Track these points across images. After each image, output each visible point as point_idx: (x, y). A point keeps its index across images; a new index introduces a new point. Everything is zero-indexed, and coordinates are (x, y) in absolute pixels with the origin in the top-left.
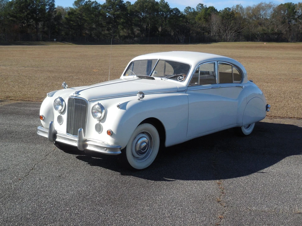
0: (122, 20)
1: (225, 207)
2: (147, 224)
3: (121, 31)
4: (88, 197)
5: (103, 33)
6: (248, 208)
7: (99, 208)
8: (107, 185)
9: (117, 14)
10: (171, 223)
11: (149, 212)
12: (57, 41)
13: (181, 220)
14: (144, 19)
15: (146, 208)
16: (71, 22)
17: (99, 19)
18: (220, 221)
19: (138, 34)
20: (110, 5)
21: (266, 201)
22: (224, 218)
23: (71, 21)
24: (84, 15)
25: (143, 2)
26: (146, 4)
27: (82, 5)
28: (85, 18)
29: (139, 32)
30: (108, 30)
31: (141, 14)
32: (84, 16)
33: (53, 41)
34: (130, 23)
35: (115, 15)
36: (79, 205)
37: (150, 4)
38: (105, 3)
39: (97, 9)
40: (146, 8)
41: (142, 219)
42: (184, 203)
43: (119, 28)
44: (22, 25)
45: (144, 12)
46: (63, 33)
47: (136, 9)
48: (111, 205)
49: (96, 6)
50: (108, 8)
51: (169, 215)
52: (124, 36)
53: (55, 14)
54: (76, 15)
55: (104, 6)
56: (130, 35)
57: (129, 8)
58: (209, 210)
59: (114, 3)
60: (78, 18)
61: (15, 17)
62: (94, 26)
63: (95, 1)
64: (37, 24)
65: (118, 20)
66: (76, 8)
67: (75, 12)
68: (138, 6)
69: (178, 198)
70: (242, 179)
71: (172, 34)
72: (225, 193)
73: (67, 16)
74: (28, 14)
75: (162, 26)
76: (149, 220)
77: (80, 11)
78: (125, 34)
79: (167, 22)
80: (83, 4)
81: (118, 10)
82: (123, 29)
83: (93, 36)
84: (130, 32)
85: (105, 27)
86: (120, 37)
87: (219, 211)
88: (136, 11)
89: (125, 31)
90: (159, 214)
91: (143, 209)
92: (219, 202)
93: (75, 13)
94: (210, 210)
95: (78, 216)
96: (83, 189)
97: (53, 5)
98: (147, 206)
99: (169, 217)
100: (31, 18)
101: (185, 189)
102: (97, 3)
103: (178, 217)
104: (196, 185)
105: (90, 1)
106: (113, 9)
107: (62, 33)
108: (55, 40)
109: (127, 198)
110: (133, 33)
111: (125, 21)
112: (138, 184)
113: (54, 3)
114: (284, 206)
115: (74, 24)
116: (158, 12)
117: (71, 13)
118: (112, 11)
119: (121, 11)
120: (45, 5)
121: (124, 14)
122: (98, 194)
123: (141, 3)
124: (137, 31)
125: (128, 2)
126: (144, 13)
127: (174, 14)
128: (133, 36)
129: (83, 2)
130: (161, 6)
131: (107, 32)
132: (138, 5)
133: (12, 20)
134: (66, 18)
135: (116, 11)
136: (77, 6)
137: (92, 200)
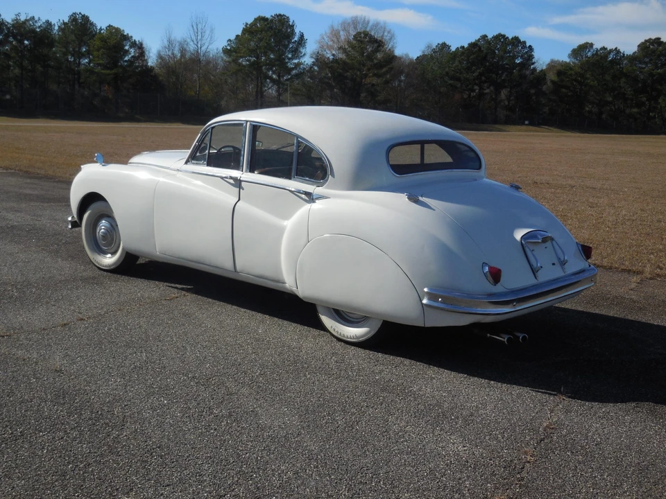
5: (627, 111)
9: (659, 74)
12: (531, 124)
16: (564, 90)
17: (620, 83)
20: (645, 56)
23: (563, 87)
24: (588, 76)
27: (587, 57)
28: (589, 81)
30: (638, 106)
32: (587, 79)
33: (523, 124)
35: (655, 75)
38: (635, 52)
39: (617, 64)
43: (661, 101)
44: (470, 94)
46: (546, 109)
49: (616, 59)
50: (640, 62)
53: (533, 74)
54: (571, 75)
55: (633, 59)
59: (655, 52)
60: (576, 80)
61: (458, 79)
62: (610, 99)
63: (616, 48)
64: (498, 92)
65: (659, 87)
66: (573, 63)
67: (571, 69)
73: (555, 78)
74: (481, 74)
77: (582, 68)
80: (589, 54)
83: (604, 116)
85: (632, 99)
86: (664, 120)
93: (570, 72)
97: (531, 57)
100: (485, 82)
102: (619, 52)
105: (606, 49)
106: (651, 64)
108: (527, 122)
113: (533, 53)
115: (568, 94)
117: (563, 71)
118: (649, 67)
120: (515, 57)
129: (589, 51)
131: (634, 109)
133: (451, 85)
134: (553, 82)
135: (657, 68)
136: (576, 58)
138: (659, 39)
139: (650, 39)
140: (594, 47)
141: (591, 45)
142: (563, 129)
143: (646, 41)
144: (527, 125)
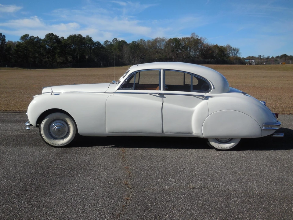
0: (58, 51)
1: (131, 188)
2: (59, 212)
3: (58, 59)
5: (44, 60)
6: (151, 188)
8: (27, 177)
9: (55, 46)
10: (82, 208)
11: (62, 200)
13: (91, 205)
14: (75, 49)
15: (60, 196)
16: (19, 53)
17: (41, 50)
18: (127, 203)
19: (71, 60)
20: (48, 40)
21: (166, 180)
22: (130, 199)
23: (19, 51)
24: (29, 47)
26: (76, 39)
27: (27, 40)
28: (29, 49)
29: (71, 59)
30: (48, 58)
31: (72, 46)
32: (29, 48)
33: (5, 67)
34: (64, 53)
35: (53, 47)
37: (79, 39)
38: (45, 38)
39: (38, 42)
40: (76, 42)
41: (55, 208)
42: (95, 189)
43: (56, 56)
45: (74, 44)
46: (13, 61)
47: (69, 42)
48: (26, 197)
49: (38, 40)
50: (47, 42)
51: (81, 201)
53: (6, 46)
54: (22, 47)
55: (44, 40)
56: (65, 61)
57: (63, 42)
58: (117, 193)
59: (52, 38)
60: (24, 49)
62: (37, 55)
63: (37, 37)
65: (55, 51)
66: (22, 42)
67: (22, 44)
68: (70, 40)
69: (90, 184)
70: (145, 163)
71: (96, 60)
72: (132, 176)
73: (15, 48)
75: (88, 54)
76: (61, 208)
77: (25, 44)
78: (61, 61)
79: (92, 52)
80: (28, 39)
81: (55, 43)
82: (59, 57)
83: (36, 62)
84: (64, 59)
85: (46, 56)
86: (58, 63)
87: (126, 193)
88: (68, 44)
89: (61, 59)
90: (72, 201)
91: (57, 198)
92: (126, 185)
93: (21, 46)
96: (3, 183)
97: (4, 40)
98: (61, 194)
99: (80, 203)
101: (97, 175)
102: (38, 38)
103: (89, 202)
104: (106, 171)
105: (34, 37)
106: (51, 42)
108: (7, 66)
109: (43, 189)
110: (67, 60)
111: (60, 51)
112: (56, 174)
113: (5, 38)
114: (180, 183)
115: (21, 54)
116: (85, 44)
117: (18, 45)
119: (57, 44)
121: (60, 46)
122: (16, 187)
123: (72, 38)
124: (70, 59)
125: (62, 38)
126: (75, 46)
127: (96, 46)
128: (67, 62)
129: (28, 37)
130: (87, 40)
131: (47, 60)
134: (15, 50)
135: (53, 44)
136: (23, 40)
137: (10, 193)
138: (52, 33)
139: (49, 33)
140: (30, 36)
141: (28, 35)
142: (22, 68)
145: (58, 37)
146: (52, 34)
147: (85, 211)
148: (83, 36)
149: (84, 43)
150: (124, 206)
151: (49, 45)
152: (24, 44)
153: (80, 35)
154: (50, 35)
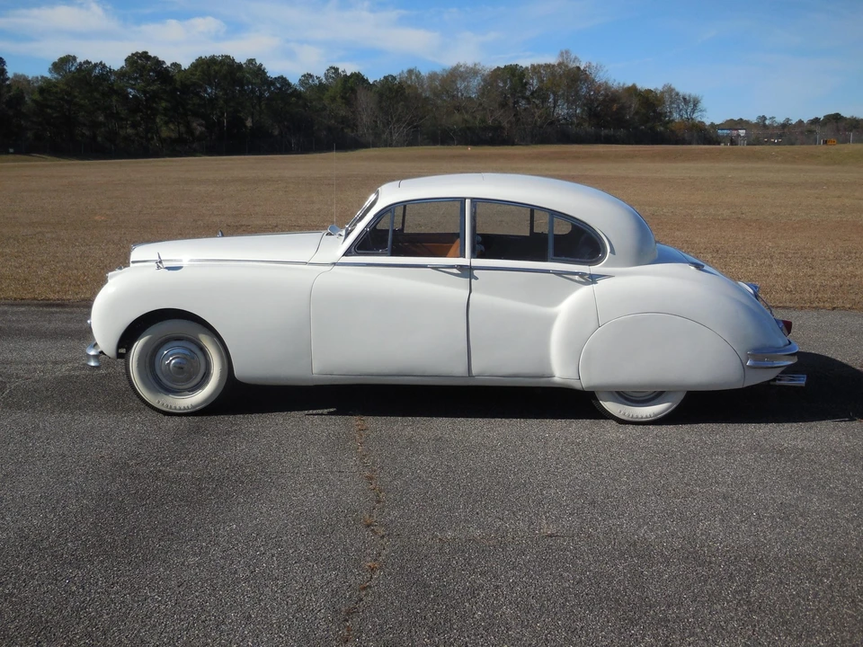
0: (164, 104)
1: (383, 537)
2: (191, 606)
3: (164, 128)
4: (45, 544)
5: (122, 133)
6: (437, 536)
7: (71, 573)
8: (99, 505)
9: (153, 91)
10: (253, 595)
11: (197, 570)
12: (14, 153)
13: (277, 585)
14: (212, 101)
15: (191, 560)
16: (49, 111)
17: (112, 101)
18: (371, 578)
19: (202, 133)
20: (134, 72)
21: (477, 513)
22: (381, 568)
23: (48, 107)
24: (76, 94)
25: (207, 64)
26: (217, 68)
27: (70, 72)
28: (78, 100)
29: (204, 129)
30: (134, 126)
31: (205, 91)
32: (75, 97)
33: (8, 153)
34: (181, 110)
35: (148, 93)
36: (17, 569)
37: (225, 67)
38: (123, 67)
39: (105, 80)
40: (215, 77)
41: (180, 593)
42: (285, 538)
43: (158, 120)
45: (210, 85)
46: (30, 134)
47: (194, 79)
48: (102, 562)
49: (102, 74)
50: (130, 78)
51: (248, 573)
52: (170, 138)
53: (9, 91)
54: (56, 93)
55: (121, 74)
56: (185, 136)
57: (177, 77)
58: (345, 549)
59: (144, 67)
60: (62, 99)
62: (101, 118)
63: (101, 63)
65: (154, 105)
66: (57, 79)
67: (55, 86)
68: (198, 73)
69: (271, 524)
70: (422, 462)
71: (276, 133)
72: (384, 502)
73: (37, 97)
75: (252, 115)
76: (197, 594)
77: (66, 84)
78: (173, 135)
79: (263, 107)
80: (73, 69)
81: (154, 81)
82: (166, 123)
83: (99, 139)
84: (183, 129)
85: (127, 120)
86: (162, 140)
87: (368, 551)
88: (194, 84)
89: (172, 127)
90: (223, 573)
91: (183, 564)
92: (368, 526)
93: (55, 90)
94: (347, 549)
95: (11, 602)
96: (35, 522)
97: (3, 71)
98: (195, 555)
99: (247, 580)
101: (290, 499)
102: (104, 66)
103: (270, 577)
104: (315, 487)
105: (90, 63)
106: (142, 80)
107: (28, 135)
108: (11, 150)
109: (144, 538)
110: (190, 131)
111: (169, 105)
112: (176, 496)
113: (5, 67)
114: (515, 521)
115: (54, 115)
116: (242, 85)
117: (45, 88)
118: (141, 84)
119: (161, 83)
121: (168, 89)
122: (72, 534)
123: (205, 67)
124: (198, 127)
125: (175, 65)
126: (212, 89)
127: (278, 88)
128: (191, 138)
129: (73, 65)
130: (249, 73)
131: (130, 131)
132: (199, 69)
134: (34, 101)
135: (149, 85)
136: (59, 74)
137: (56, 551)
138: (146, 53)
139: (137, 53)
140: (78, 61)
141: (74, 58)
142: (58, 157)
143: (133, 54)
144: (12, 153)
145: (164, 62)
146: (145, 55)
147: (260, 601)
148: (237, 61)
149: (241, 82)
150: (364, 588)
151: (137, 87)
152: (61, 86)
153: (228, 57)
154: (138, 57)
